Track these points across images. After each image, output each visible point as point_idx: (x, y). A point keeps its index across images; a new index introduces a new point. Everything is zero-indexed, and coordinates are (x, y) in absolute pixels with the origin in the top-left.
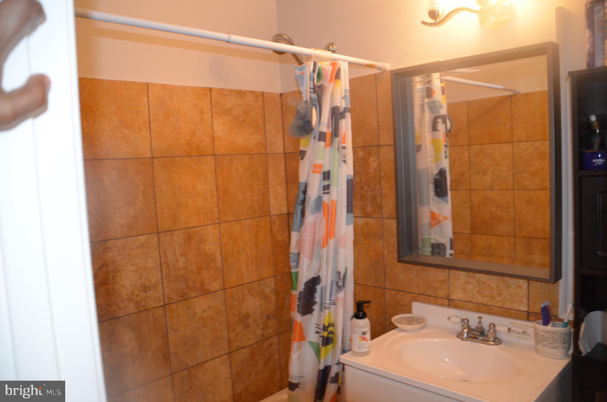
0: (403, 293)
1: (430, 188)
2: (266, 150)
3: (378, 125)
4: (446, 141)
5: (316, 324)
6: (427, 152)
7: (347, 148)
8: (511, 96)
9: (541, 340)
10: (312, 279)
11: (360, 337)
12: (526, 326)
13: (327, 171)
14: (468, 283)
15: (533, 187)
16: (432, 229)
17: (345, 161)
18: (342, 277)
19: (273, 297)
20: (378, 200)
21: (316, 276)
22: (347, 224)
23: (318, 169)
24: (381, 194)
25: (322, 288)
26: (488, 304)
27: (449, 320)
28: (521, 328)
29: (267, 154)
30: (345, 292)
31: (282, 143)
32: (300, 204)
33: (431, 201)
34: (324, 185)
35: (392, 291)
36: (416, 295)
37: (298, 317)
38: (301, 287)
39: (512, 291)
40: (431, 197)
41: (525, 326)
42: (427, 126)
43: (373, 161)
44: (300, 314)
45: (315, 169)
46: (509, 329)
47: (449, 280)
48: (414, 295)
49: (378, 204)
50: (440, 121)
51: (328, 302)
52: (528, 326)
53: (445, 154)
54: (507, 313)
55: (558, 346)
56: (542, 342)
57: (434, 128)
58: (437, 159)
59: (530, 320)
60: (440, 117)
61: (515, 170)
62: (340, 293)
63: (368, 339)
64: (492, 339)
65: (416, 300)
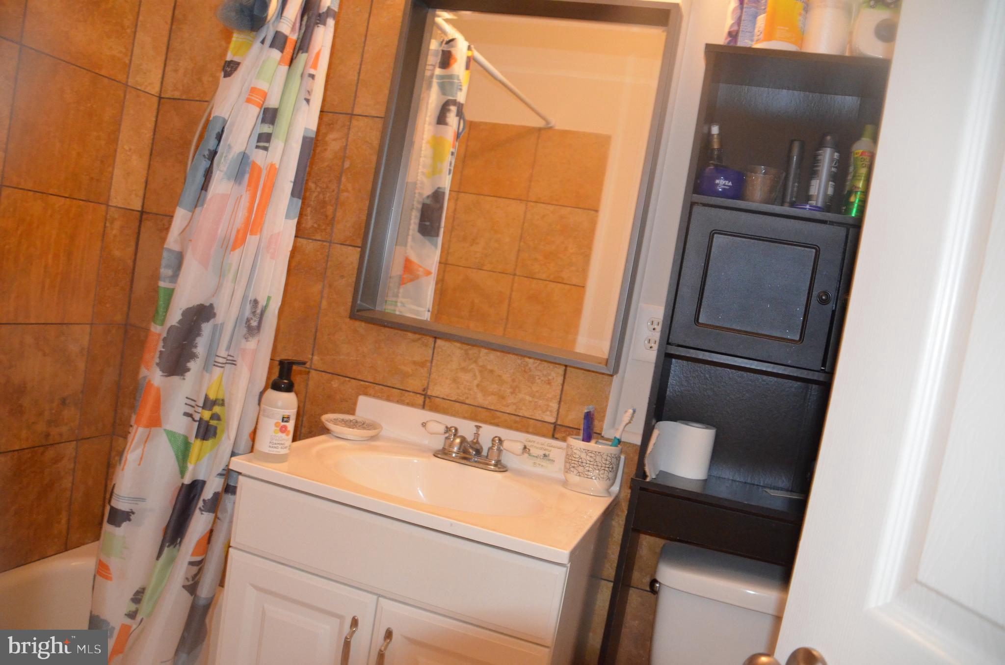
0: (343, 379)
1: (413, 217)
2: (128, 78)
3: (358, 79)
4: (454, 147)
5: (187, 398)
6: (421, 157)
7: (316, 78)
8: (540, 130)
9: (575, 466)
10: (198, 305)
11: (276, 424)
12: (550, 446)
13: (271, 108)
14: (465, 370)
15: (544, 276)
16: (401, 286)
17: (308, 101)
18: (259, 311)
19: (81, 365)
20: (330, 210)
21: (207, 304)
22: (288, 217)
23: (257, 98)
24: (337, 199)
25: (215, 327)
26: (492, 408)
27: (423, 429)
28: (541, 449)
29: (126, 85)
30: (259, 341)
31: (160, 76)
32: (207, 157)
33: (410, 239)
34: (261, 132)
35: (323, 373)
36: (367, 384)
37: (155, 377)
38: (175, 317)
39: (535, 388)
40: (411, 232)
41: (548, 446)
42: (429, 114)
43: (335, 140)
44: (160, 370)
45: (252, 95)
46: (525, 448)
47: (432, 362)
48: (362, 383)
49: (327, 216)
50: (453, 109)
51: (222, 352)
52: (552, 446)
53: (449, 167)
54: (521, 424)
55: (599, 475)
56: (577, 468)
57: (441, 119)
58: (435, 171)
59: (557, 439)
60: (454, 103)
61: (522, 244)
62: (249, 341)
63: (289, 431)
64: (493, 462)
65: (366, 394)
